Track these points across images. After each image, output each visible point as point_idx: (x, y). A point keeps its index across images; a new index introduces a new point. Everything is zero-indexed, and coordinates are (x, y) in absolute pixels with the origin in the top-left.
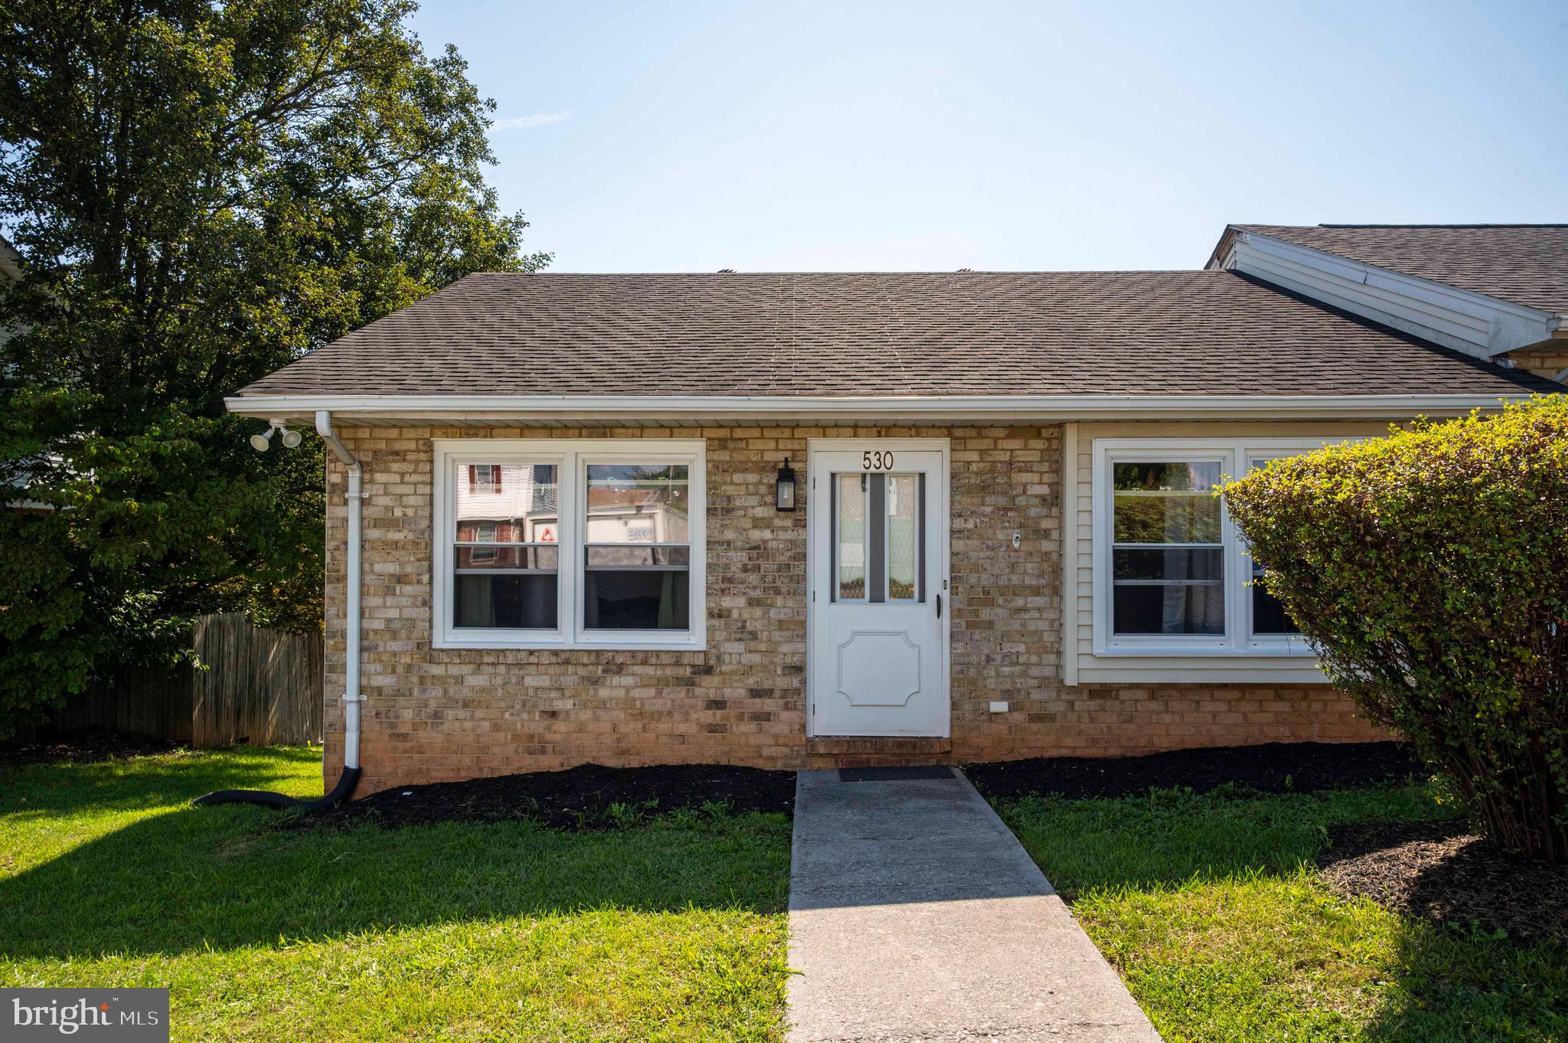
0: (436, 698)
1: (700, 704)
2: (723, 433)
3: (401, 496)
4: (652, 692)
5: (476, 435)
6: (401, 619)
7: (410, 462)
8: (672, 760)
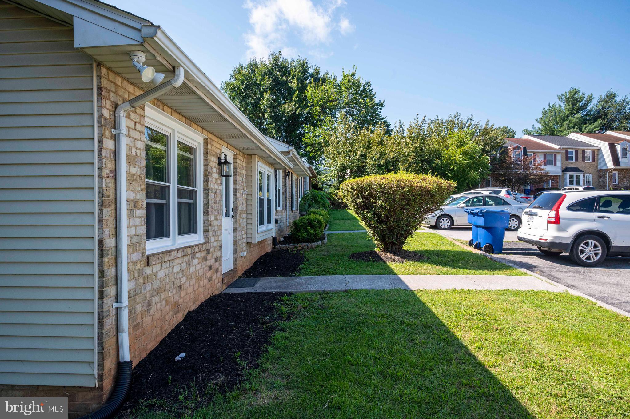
0: (149, 291)
1: (207, 268)
2: (210, 135)
3: (135, 139)
4: (199, 265)
5: (159, 107)
6: (136, 235)
7: (138, 114)
8: (203, 300)
